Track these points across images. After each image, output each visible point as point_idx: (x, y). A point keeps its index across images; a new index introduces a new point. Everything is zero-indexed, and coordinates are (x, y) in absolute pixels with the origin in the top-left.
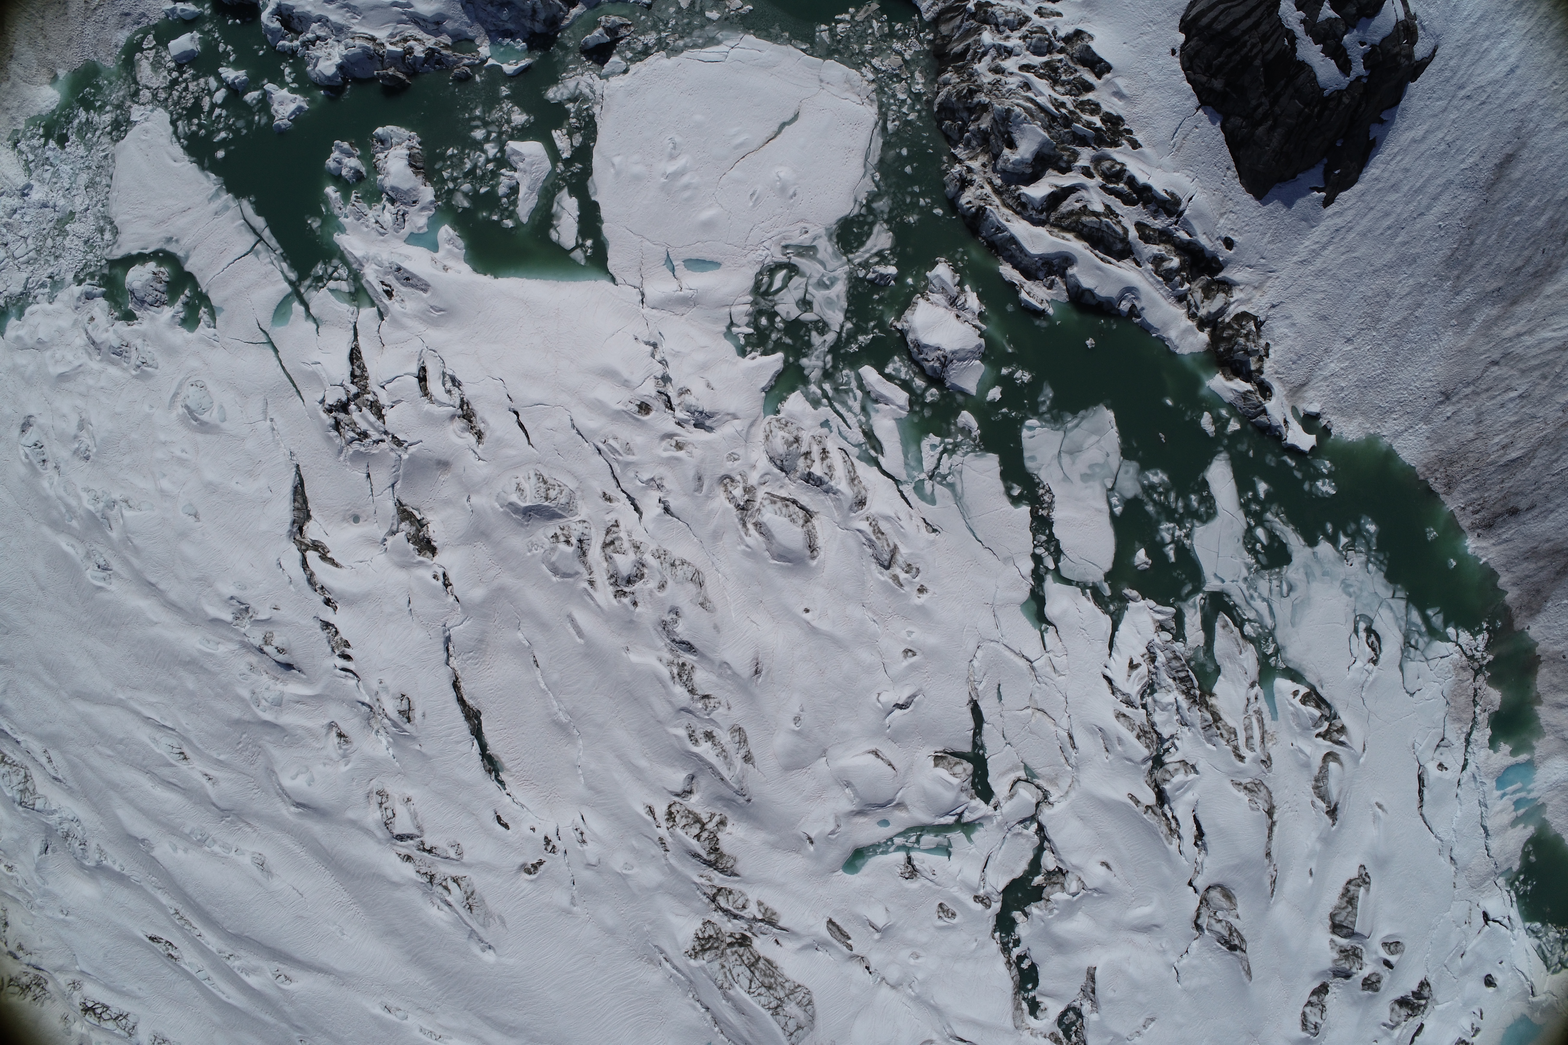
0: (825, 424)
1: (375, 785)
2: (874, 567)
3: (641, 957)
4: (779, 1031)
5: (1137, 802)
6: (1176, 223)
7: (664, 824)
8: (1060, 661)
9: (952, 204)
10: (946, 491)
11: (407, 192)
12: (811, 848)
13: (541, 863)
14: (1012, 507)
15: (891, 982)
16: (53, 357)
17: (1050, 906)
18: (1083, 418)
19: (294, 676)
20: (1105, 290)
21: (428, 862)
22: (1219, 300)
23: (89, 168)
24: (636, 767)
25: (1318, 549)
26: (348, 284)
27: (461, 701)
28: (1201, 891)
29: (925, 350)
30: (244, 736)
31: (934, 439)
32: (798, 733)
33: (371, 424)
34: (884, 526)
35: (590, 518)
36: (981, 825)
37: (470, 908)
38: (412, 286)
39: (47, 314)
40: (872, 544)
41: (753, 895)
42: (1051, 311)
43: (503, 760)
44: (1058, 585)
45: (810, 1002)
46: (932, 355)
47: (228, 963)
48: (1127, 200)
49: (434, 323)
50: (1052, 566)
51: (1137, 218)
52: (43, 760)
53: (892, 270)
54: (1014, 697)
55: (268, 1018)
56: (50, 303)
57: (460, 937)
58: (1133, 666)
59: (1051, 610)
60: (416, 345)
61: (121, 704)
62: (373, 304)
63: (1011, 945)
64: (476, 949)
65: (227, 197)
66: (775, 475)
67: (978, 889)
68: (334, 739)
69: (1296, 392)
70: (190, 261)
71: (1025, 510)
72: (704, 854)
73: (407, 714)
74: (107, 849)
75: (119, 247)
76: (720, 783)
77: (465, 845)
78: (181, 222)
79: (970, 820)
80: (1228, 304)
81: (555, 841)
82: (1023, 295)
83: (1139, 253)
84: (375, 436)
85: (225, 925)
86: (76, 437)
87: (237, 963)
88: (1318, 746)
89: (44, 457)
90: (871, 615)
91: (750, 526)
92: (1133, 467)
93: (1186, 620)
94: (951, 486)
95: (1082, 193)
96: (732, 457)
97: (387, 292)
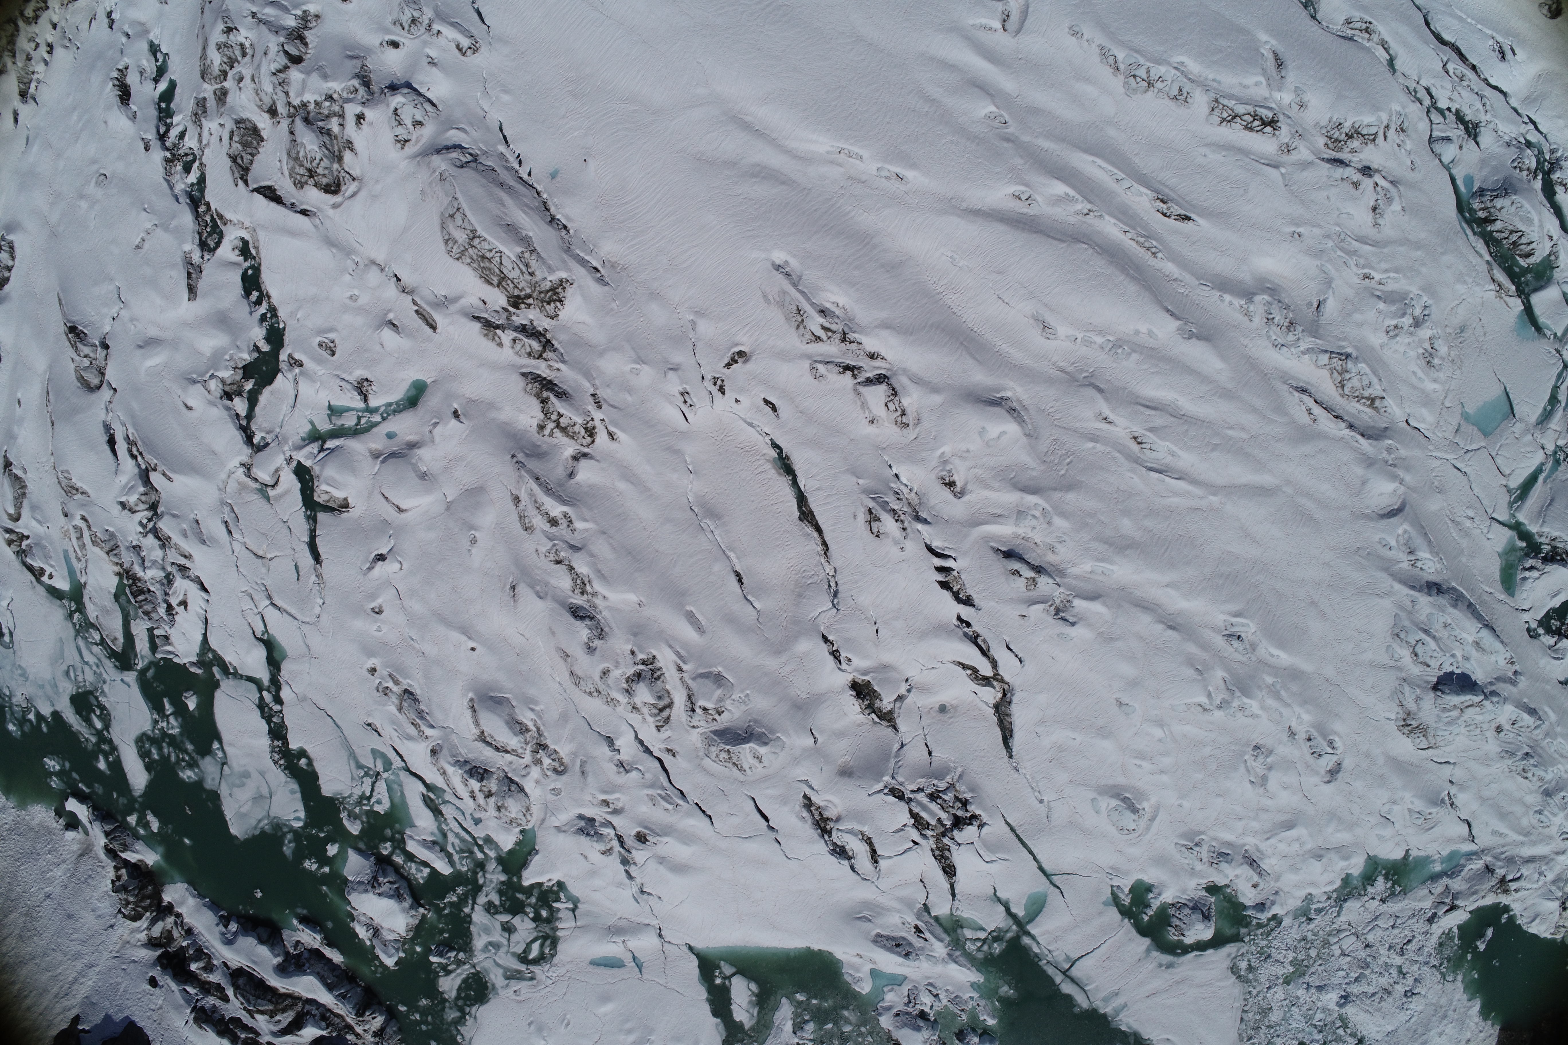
0: (477, 822)
1: (911, 434)
2: (418, 691)
3: (624, 269)
4: (468, 213)
5: (164, 474)
6: (197, 1000)
7: (597, 423)
8: (247, 604)
9: (391, 1014)
10: (363, 761)
11: (905, 1025)
12: (456, 406)
13: (728, 365)
14: (306, 747)
15: (375, 269)
16: (1302, 844)
17: (232, 363)
18: (255, 828)
19: (1004, 543)
20: (248, 942)
21: (850, 355)
22: (157, 931)
23: (1269, 1027)
24: (628, 480)
25: (51, 709)
26: (964, 936)
27: (819, 530)
28: (105, 385)
29: (392, 893)
30: (1063, 472)
31: (380, 809)
32: (472, 527)
33: (924, 808)
34: (412, 731)
35: (688, 731)
36: (303, 439)
37: (799, 311)
38: (893, 938)
39: (1312, 884)
40: (420, 714)
41: (507, 354)
42: (295, 922)
43: (773, 471)
44: (257, 675)
45: (446, 242)
46: (385, 888)
47: (1089, 206)
48: (237, 1021)
49: (867, 905)
50: (265, 693)
51: (228, 1006)
52: (1317, 410)
53: (433, 959)
54: (283, 568)
55: (1046, 144)
56: (1310, 894)
57: (811, 276)
58: (184, 603)
59: (261, 653)
60: (883, 884)
61: (1214, 489)
62: (936, 919)
63: (269, 315)
64: (794, 264)
65: (1107, 1009)
66: (517, 775)
67: (301, 373)
68: (958, 478)
69: (86, 849)
70: (1144, 947)
71: (294, 745)
72: (553, 399)
73: (873, 518)
74: (1240, 318)
75: (1229, 955)
76: (540, 473)
77: (809, 378)
78: (1156, 984)
79: (312, 445)
80: (148, 928)
81: (714, 390)
82: (318, 937)
83: (224, 975)
84: (921, 797)
85: (1090, 251)
86: (1270, 768)
87: (1079, 207)
88: (26, 528)
89: (1309, 744)
90: (416, 645)
91: (534, 729)
92: (209, 784)
93: (148, 645)
94: (360, 766)
95: (275, 1029)
96: (556, 792)
97: (920, 931)
